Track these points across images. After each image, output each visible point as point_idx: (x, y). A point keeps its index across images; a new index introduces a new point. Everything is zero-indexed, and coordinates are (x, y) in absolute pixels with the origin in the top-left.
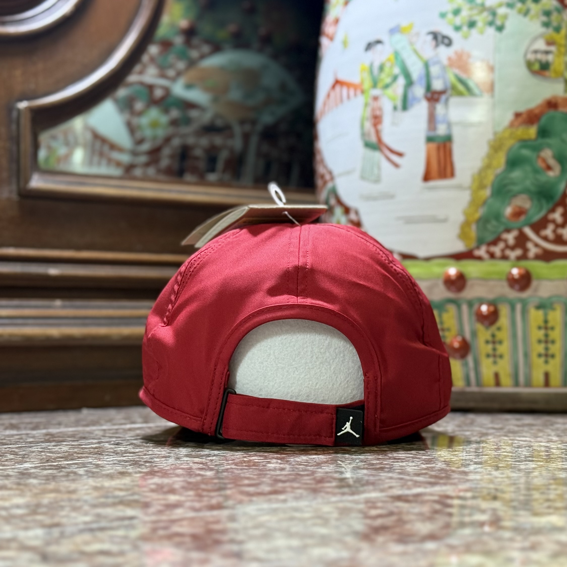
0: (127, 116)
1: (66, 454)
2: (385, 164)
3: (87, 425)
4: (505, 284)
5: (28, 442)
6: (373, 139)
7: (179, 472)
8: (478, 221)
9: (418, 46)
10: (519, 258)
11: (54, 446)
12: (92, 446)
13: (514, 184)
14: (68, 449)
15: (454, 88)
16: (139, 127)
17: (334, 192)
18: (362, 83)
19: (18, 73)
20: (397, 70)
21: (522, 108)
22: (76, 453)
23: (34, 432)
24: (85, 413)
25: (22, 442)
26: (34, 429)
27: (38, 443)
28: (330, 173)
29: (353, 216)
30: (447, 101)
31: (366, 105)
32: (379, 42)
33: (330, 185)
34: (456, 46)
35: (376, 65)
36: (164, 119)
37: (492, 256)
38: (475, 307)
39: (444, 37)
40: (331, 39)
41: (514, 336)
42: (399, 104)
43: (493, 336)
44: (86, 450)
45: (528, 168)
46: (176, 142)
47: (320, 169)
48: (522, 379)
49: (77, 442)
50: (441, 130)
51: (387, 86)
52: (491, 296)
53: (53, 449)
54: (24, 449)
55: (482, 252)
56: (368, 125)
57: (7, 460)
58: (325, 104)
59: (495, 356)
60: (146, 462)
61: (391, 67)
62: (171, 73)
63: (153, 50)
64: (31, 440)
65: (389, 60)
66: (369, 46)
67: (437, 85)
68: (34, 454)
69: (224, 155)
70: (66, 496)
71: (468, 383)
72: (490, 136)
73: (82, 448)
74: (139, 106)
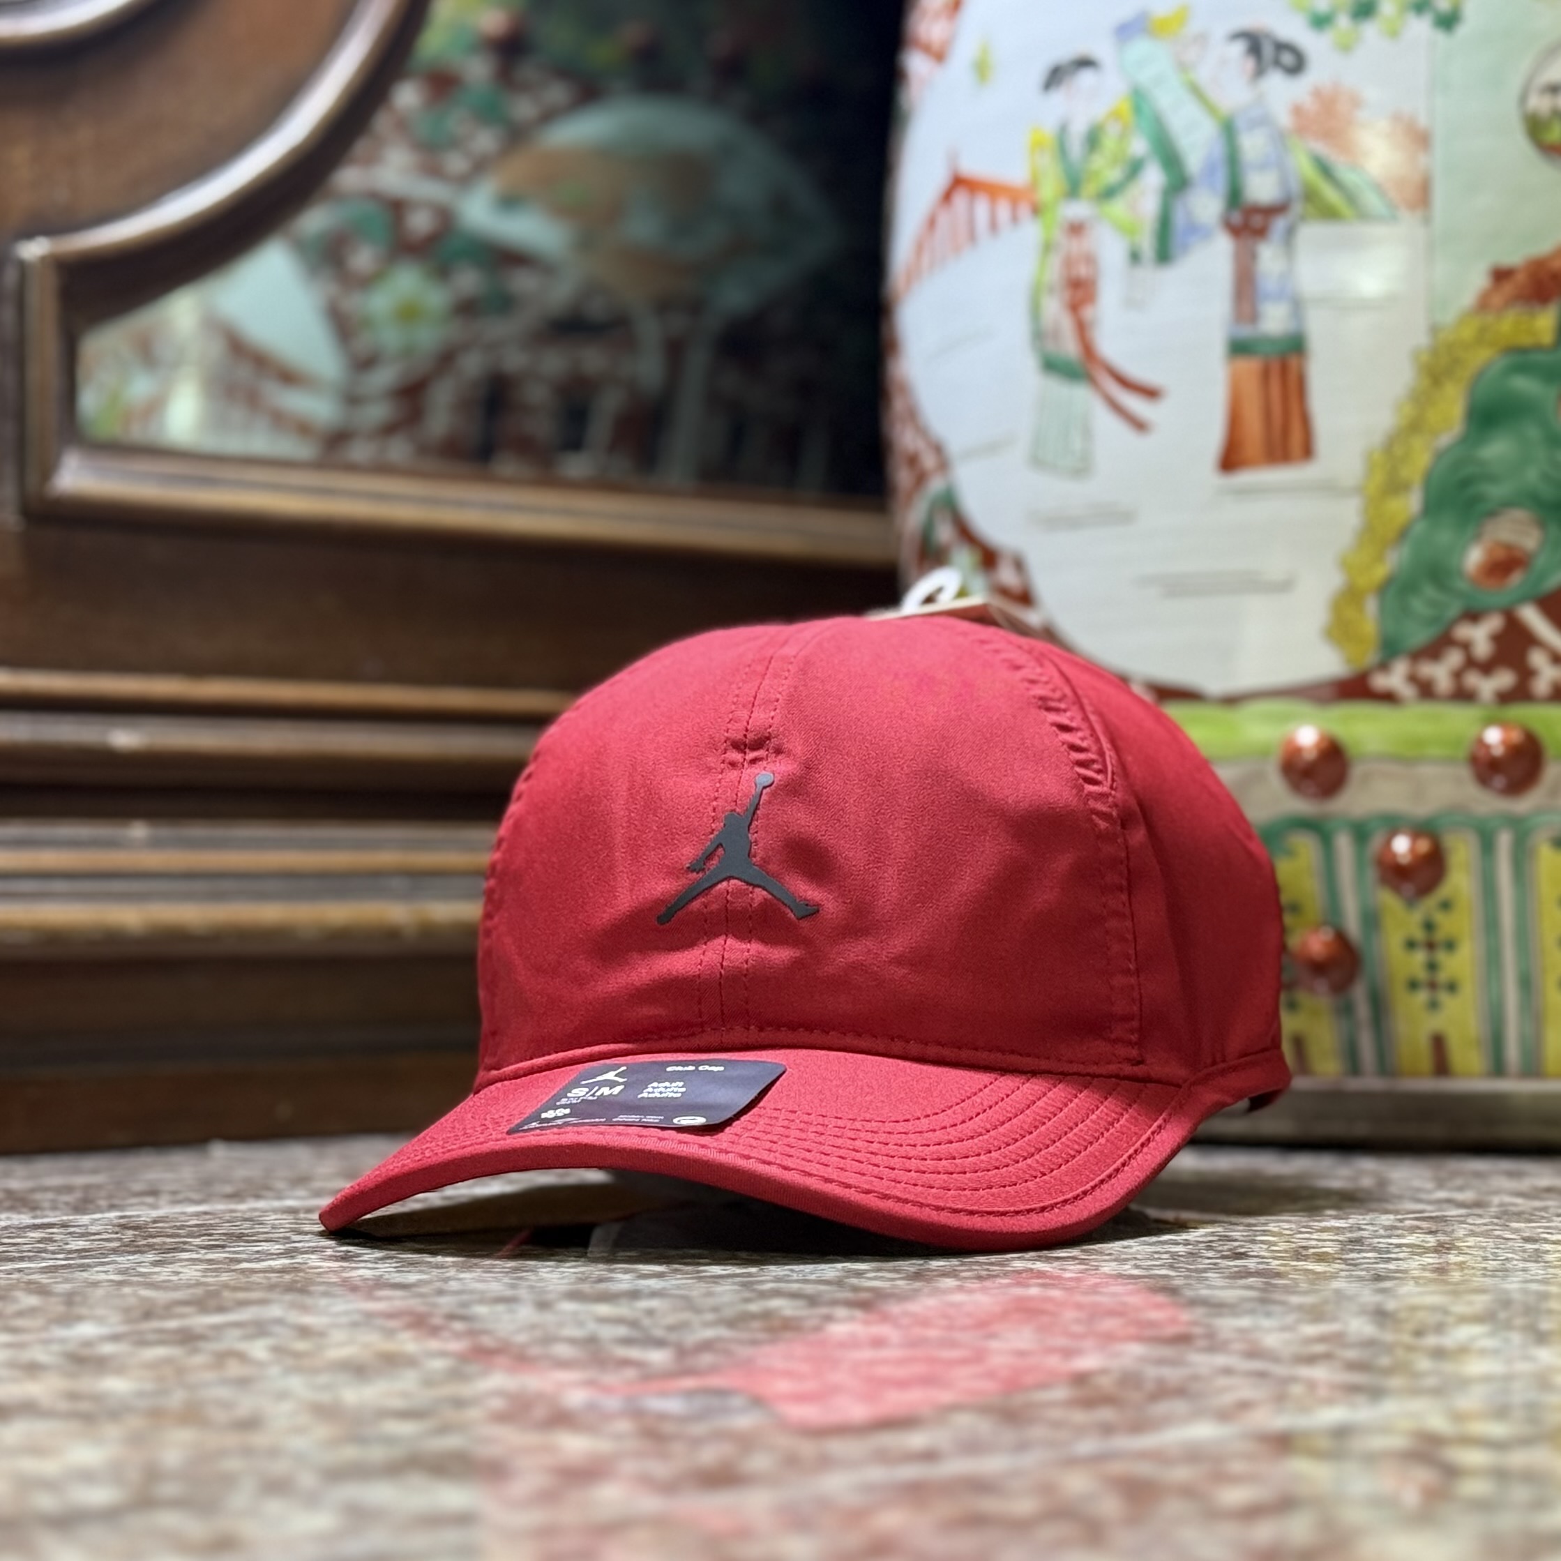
0: (326, 288)
1: (199, 1291)
2: (1106, 423)
3: (236, 1196)
4: (1465, 773)
5: (70, 1252)
6: (1070, 348)
7: (563, 1350)
8: (1383, 589)
9: (1203, 75)
10: (1505, 698)
11: (156, 1264)
12: (272, 1263)
13: (1492, 478)
14: (199, 1274)
15: (1310, 195)
16: (367, 322)
17: (950, 506)
18: (1033, 186)
19: (20, 155)
20: (1139, 146)
21: (1515, 256)
22: (226, 1286)
23: (85, 1219)
24: (221, 1155)
25: (53, 1253)
26: (80, 1208)
27: (105, 1255)
28: (938, 449)
29: (1007, 576)
30: (1290, 232)
31: (1048, 248)
32: (1085, 63)
33: (936, 485)
34: (1316, 75)
35: (1078, 129)
36: (436, 298)
37: (1426, 690)
38: (1376, 843)
39: (1282, 47)
40: (939, 56)
41: (1491, 924)
42: (1147, 244)
43: (1429, 926)
44: (255, 1278)
45: (1533, 432)
46: (472, 365)
47: (905, 439)
48: (1513, 1053)
49: (220, 1250)
50: (1274, 320)
51: (1109, 193)
52: (1422, 810)
53: (155, 1276)
54: (65, 1273)
55: (1395, 679)
56: (1054, 309)
57: (21, 1314)
58: (919, 248)
59: (1433, 986)
60: (452, 1317)
61: (1123, 136)
62: (456, 163)
63: (407, 96)
64: (81, 1244)
65: (1115, 115)
66: (1056, 77)
67: (1261, 188)
68: (100, 1292)
69: (608, 405)
70: (232, 1440)
71: (1354, 1066)
72: (1421, 339)
73: (243, 1271)
74: (363, 258)
